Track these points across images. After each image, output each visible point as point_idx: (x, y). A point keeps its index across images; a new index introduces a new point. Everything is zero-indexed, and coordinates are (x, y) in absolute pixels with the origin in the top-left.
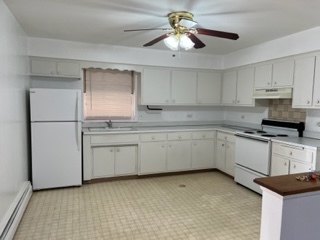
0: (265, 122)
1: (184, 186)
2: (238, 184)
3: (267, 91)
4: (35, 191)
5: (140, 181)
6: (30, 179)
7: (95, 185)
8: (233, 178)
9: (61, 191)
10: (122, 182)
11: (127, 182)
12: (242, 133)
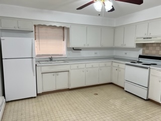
0: (140, 57)
1: (97, 94)
2: (126, 91)
3: (144, 38)
4: (7, 102)
5: (70, 92)
6: (4, 95)
7: (44, 96)
8: (123, 88)
9: (24, 101)
10: (60, 93)
11: (63, 93)
12: (129, 63)
